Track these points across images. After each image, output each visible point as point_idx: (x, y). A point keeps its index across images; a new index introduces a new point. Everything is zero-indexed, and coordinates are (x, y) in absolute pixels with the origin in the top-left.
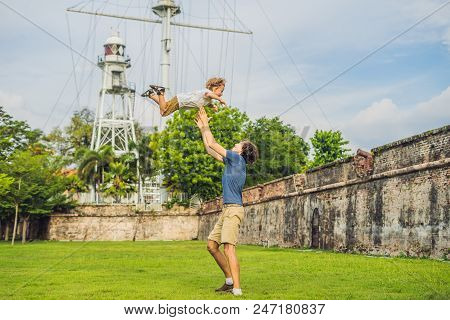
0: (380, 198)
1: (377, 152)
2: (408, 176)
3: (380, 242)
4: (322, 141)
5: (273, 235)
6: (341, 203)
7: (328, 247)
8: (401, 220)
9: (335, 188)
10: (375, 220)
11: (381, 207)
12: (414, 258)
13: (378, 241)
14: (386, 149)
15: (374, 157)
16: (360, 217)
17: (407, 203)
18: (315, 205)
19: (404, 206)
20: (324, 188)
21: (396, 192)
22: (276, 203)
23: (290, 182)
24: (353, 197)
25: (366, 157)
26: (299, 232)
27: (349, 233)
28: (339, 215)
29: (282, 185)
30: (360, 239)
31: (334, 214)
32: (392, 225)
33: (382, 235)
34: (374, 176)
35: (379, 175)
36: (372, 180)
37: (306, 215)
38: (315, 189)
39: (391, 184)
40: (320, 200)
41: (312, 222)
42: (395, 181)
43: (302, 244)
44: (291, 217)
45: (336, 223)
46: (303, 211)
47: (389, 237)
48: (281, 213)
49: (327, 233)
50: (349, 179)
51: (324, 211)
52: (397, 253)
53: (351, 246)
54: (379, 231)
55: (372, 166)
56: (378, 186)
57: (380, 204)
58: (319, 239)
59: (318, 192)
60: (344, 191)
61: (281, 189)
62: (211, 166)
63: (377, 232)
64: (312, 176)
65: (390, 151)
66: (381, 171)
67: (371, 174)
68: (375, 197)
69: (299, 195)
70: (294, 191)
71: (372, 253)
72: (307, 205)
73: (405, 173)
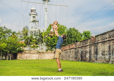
1: (96, 36)
2: (104, 42)
3: (97, 59)
5: (72, 58)
6: (88, 49)
7: (85, 61)
8: (102, 54)
9: (86, 46)
10: (96, 54)
11: (97, 51)
12: (105, 63)
13: (96, 59)
14: (98, 36)
15: (95, 38)
16: (92, 53)
17: (103, 49)
18: (82, 50)
19: (103, 50)
20: (84, 45)
21: (101, 47)
22: (73, 49)
24: (91, 48)
25: (94, 38)
26: (78, 57)
27: (90, 57)
28: (87, 53)
29: (74, 45)
30: (92, 59)
31: (86, 52)
32: (100, 55)
33: (98, 57)
34: (96, 42)
35: (97, 42)
36: (95, 44)
37: (80, 53)
38: (82, 46)
42: (101, 44)
43: (79, 60)
44: (76, 53)
45: (87, 55)
46: (79, 52)
47: (99, 58)
48: (74, 52)
49: (85, 57)
50: (90, 43)
51: (84, 51)
52: (101, 62)
53: (90, 60)
54: (97, 57)
55: (95, 40)
56: (96, 45)
57: (97, 50)
58: (83, 59)
59: (83, 47)
60: (89, 46)
61: (74, 46)
64: (81, 43)
65: (99, 36)
66: (97, 41)
67: (95, 42)
68: (96, 48)
69: (78, 48)
70: (77, 46)
71: (95, 62)
72: (80, 50)
73: (103, 42)
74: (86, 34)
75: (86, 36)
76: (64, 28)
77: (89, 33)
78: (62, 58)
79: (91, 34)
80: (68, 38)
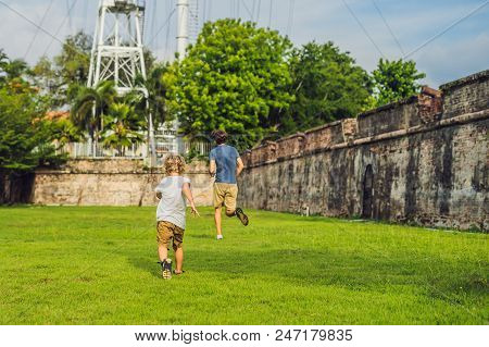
0: (449, 151)
1: (448, 89)
2: (486, 122)
3: (448, 211)
4: (389, 74)
5: (315, 199)
6: (400, 158)
7: (383, 216)
8: (474, 182)
9: (393, 138)
10: (442, 181)
11: (450, 163)
13: (444, 209)
14: (457, 85)
15: (443, 96)
16: (424, 176)
17: (482, 158)
18: (368, 160)
19: (479, 163)
20: (380, 137)
21: (469, 143)
22: (321, 157)
23: (337, 129)
24: (416, 150)
25: (433, 96)
26: (347, 195)
27: (410, 198)
28: (397, 174)
29: (328, 135)
30: (423, 206)
31: (392, 172)
32: (463, 188)
33: (451, 201)
34: (442, 122)
35: (448, 120)
36: (440, 127)
37: (356, 174)
38: (369, 139)
39: (463, 133)
40: (374, 153)
41: (364, 183)
42: (469, 128)
43: (351, 212)
44: (340, 175)
45: (393, 185)
46: (353, 169)
47: (459, 204)
48: (326, 170)
49: (382, 198)
50: (411, 125)
51: (380, 168)
52: (468, 226)
53: (411, 215)
54: (447, 196)
55: (440, 108)
56: (447, 135)
57: (449, 159)
58: (373, 208)
59: (373, 143)
60: (405, 142)
61: (326, 139)
62: (242, 107)
63: (445, 197)
64: (365, 121)
65: (464, 88)
66: (452, 115)
67: (439, 119)
68: (443, 149)
69: (349, 147)
70: (343, 141)
71: (437, 224)
72: (359, 161)
73: (481, 119)
75: (394, 85)
76: (276, 42)
78: (265, 203)
79: (416, 78)
80: (297, 95)
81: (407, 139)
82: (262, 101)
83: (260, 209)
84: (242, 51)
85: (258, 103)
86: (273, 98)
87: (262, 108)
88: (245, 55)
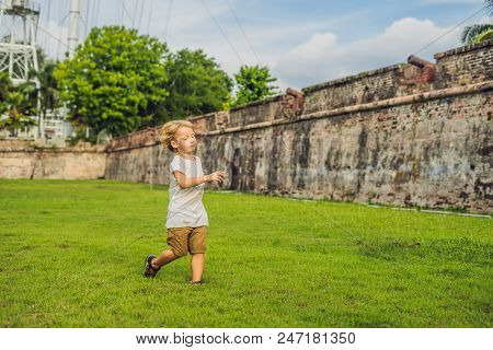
0: (307, 139)
1: (308, 92)
2: (338, 118)
3: (304, 185)
4: (248, 77)
6: (264, 142)
7: (249, 188)
8: (327, 163)
9: (260, 128)
10: (300, 162)
11: (307, 149)
12: (338, 201)
14: (317, 89)
15: (304, 96)
16: (285, 158)
17: (335, 145)
18: (238, 145)
19: (332, 149)
20: (249, 126)
21: (324, 134)
23: (211, 121)
24: (279, 137)
25: (295, 96)
27: (272, 175)
28: (262, 156)
29: (202, 123)
30: (283, 181)
31: (256, 156)
32: (317, 168)
33: (306, 177)
34: (303, 117)
35: (308, 116)
36: (301, 120)
37: (226, 156)
38: (238, 128)
39: (320, 126)
40: (243, 139)
41: (232, 164)
42: (325, 122)
43: (221, 186)
44: (210, 158)
45: (258, 165)
46: (223, 152)
47: (314, 180)
48: (200, 152)
49: (248, 174)
50: (276, 118)
51: (247, 151)
52: (321, 197)
53: (273, 187)
54: (304, 174)
55: (301, 106)
56: (306, 127)
57: (307, 143)
58: (239, 182)
59: (242, 131)
60: (270, 132)
61: (201, 127)
62: (124, 100)
63: (302, 175)
64: (235, 114)
65: (322, 92)
66: (311, 112)
67: (300, 114)
68: (302, 137)
69: (221, 134)
70: (215, 129)
71: (295, 195)
72: (229, 145)
73: (335, 115)
74: (253, 81)
75: (251, 87)
76: (155, 47)
77: (262, 74)
78: (144, 177)
80: (171, 92)
81: (271, 130)
82: (141, 96)
83: (139, 182)
84: (126, 53)
85: (138, 97)
86: (150, 92)
87: (141, 101)
88: (129, 57)
